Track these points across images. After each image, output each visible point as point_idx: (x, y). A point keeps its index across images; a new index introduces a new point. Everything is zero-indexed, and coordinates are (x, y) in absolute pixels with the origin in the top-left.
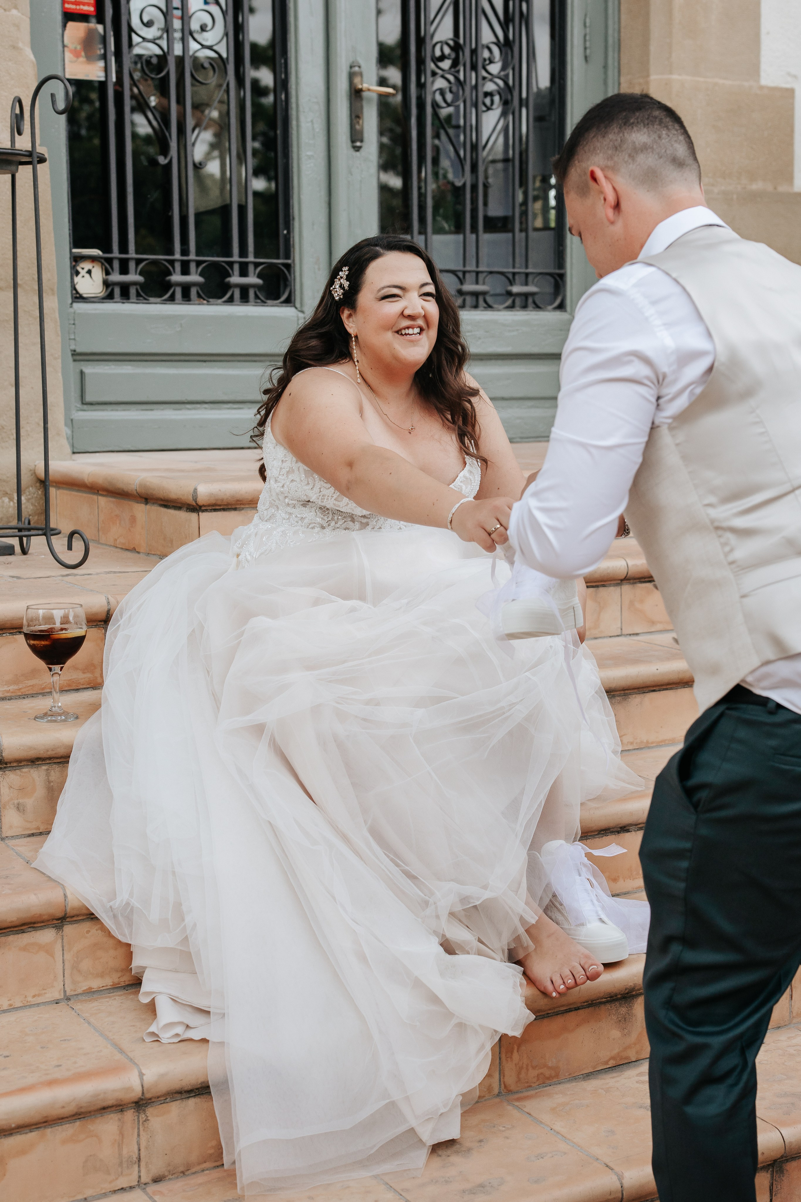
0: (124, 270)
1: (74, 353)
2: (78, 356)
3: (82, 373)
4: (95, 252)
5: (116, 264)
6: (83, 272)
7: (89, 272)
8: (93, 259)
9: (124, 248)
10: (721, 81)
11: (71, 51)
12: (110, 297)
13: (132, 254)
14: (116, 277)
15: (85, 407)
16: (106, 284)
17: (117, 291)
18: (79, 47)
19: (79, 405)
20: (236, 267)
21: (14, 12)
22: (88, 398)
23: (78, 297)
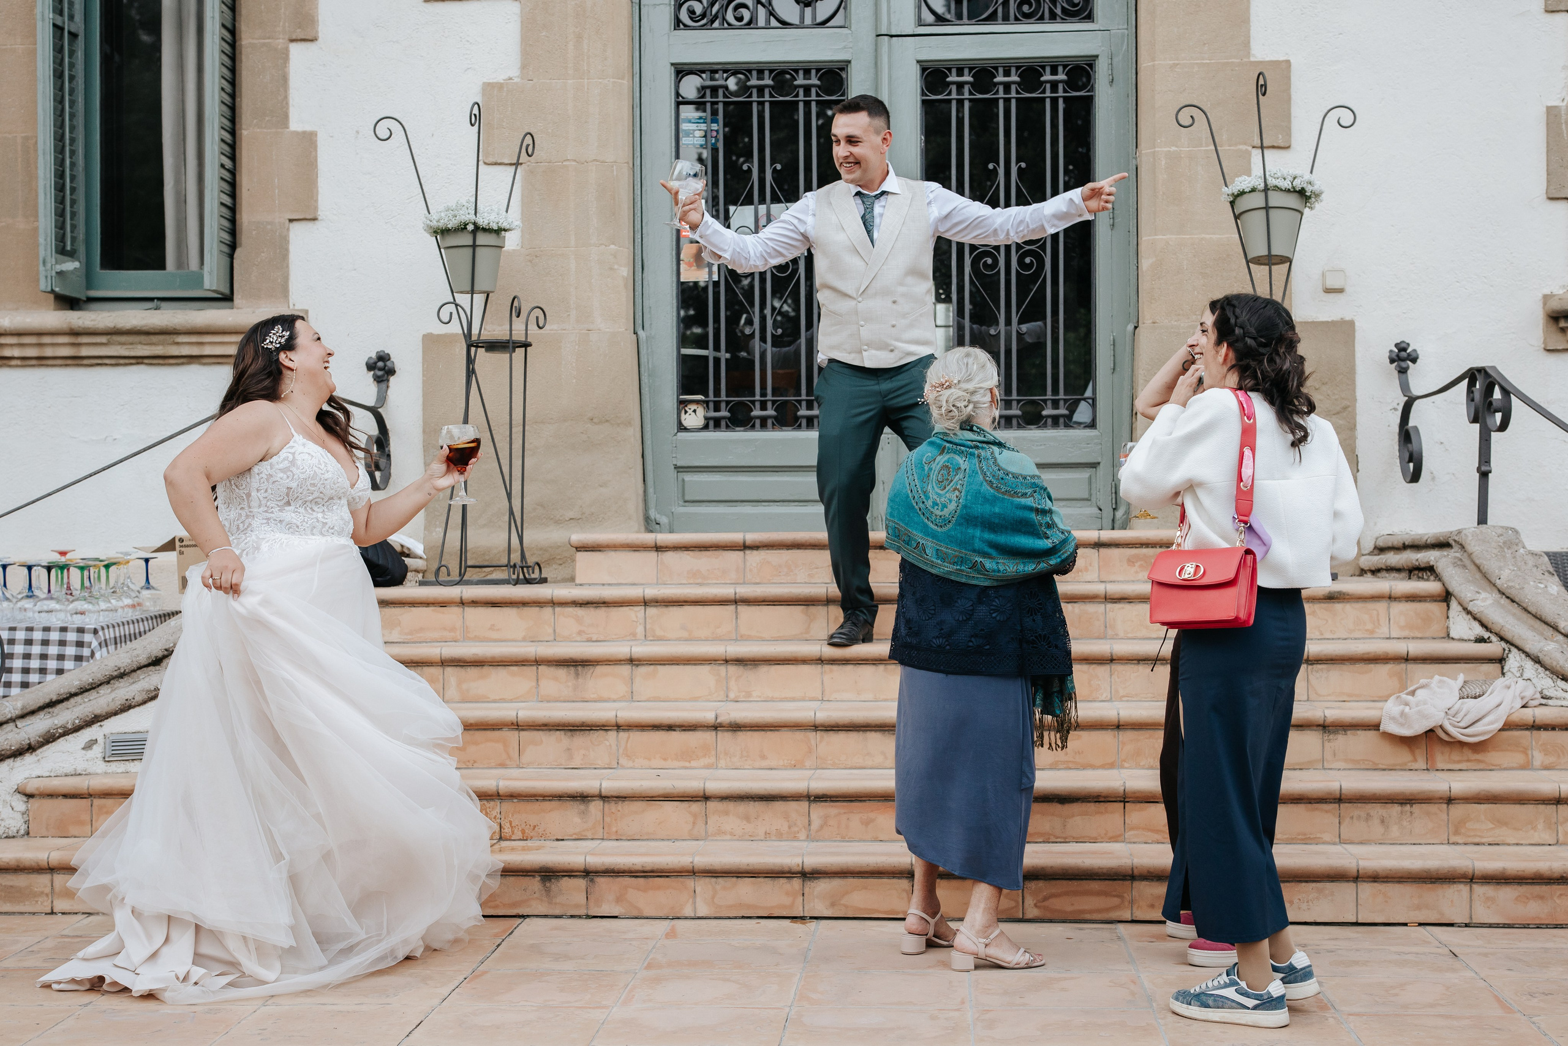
0: (717, 409)
1: (676, 467)
2: (679, 469)
3: (683, 480)
4: (700, 397)
5: (711, 405)
6: (690, 412)
7: (695, 411)
8: (697, 402)
9: (717, 393)
10: (1208, 236)
11: (686, 263)
12: (706, 427)
13: (723, 397)
14: (712, 414)
15: (687, 504)
16: (706, 418)
17: (711, 423)
18: (692, 260)
19: (681, 503)
20: (804, 404)
21: (612, 246)
22: (687, 498)
23: (682, 428)
